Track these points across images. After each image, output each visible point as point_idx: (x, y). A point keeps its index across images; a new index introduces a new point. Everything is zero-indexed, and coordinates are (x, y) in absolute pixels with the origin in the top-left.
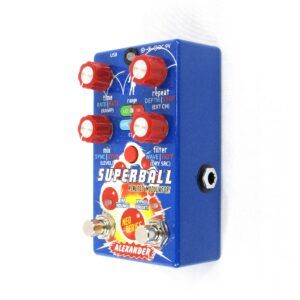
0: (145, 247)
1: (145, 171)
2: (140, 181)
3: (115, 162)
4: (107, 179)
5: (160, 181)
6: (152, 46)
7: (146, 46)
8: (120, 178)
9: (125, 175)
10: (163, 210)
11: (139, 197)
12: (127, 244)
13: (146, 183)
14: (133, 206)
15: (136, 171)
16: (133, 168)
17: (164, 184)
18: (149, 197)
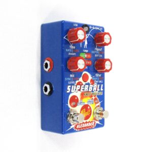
0: (92, 122)
1: (92, 86)
2: (90, 90)
3: (77, 82)
4: (72, 91)
5: (98, 90)
6: (95, 27)
7: (92, 26)
8: (79, 90)
9: (82, 88)
10: (100, 103)
11: (89, 98)
12: (83, 123)
13: (92, 91)
14: (86, 103)
15: (88, 86)
16: (86, 84)
17: (100, 91)
18: (93, 98)
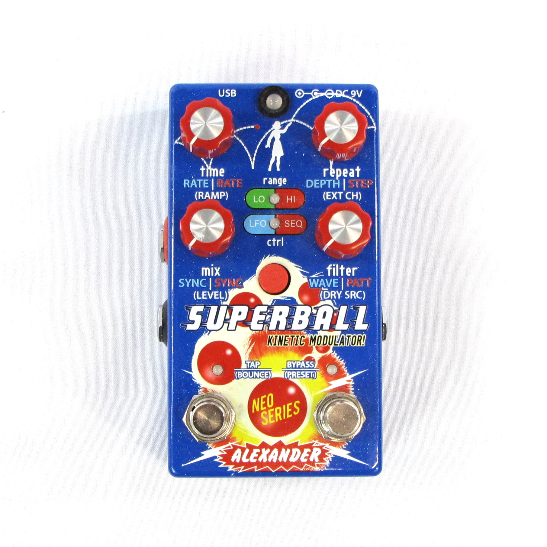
0: (310, 446)
1: (307, 310)
2: (295, 326)
3: (233, 293)
4: (210, 325)
5: (341, 325)
8: (245, 323)
9: (257, 317)
10: (349, 377)
11: (293, 356)
12: (264, 446)
13: (309, 329)
14: (277, 374)
16: (279, 303)
17: (352, 330)
18: (316, 355)
